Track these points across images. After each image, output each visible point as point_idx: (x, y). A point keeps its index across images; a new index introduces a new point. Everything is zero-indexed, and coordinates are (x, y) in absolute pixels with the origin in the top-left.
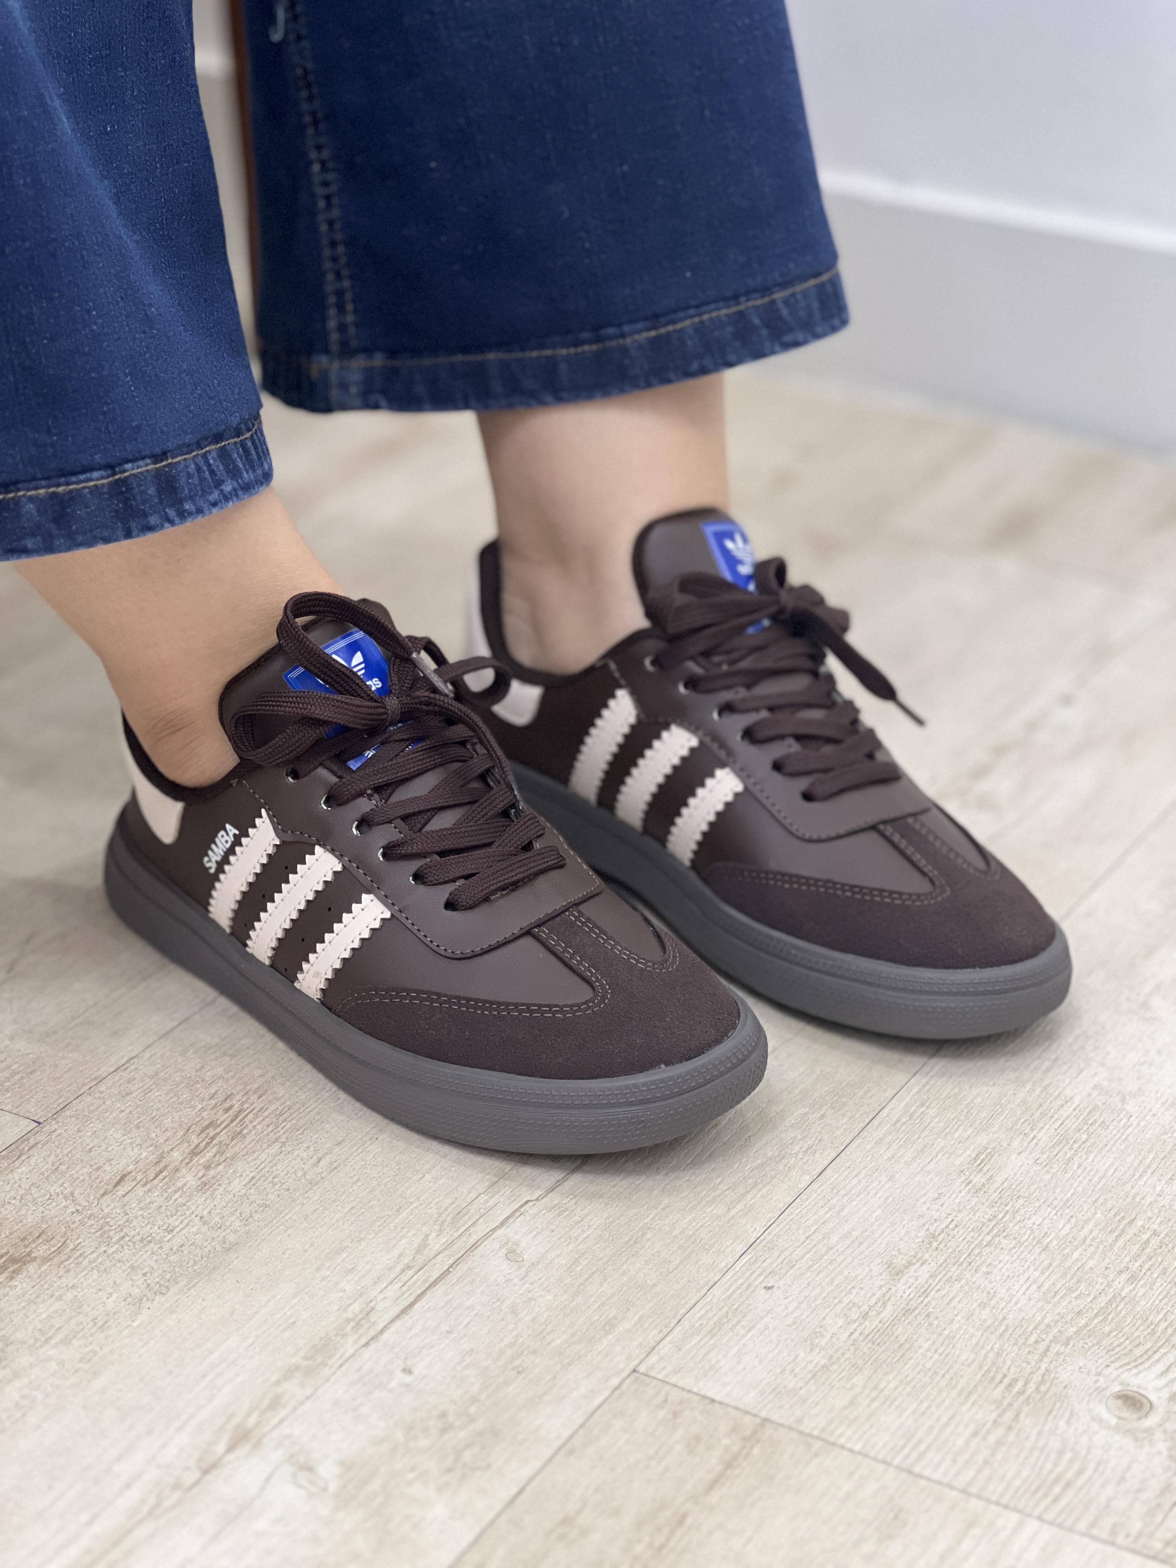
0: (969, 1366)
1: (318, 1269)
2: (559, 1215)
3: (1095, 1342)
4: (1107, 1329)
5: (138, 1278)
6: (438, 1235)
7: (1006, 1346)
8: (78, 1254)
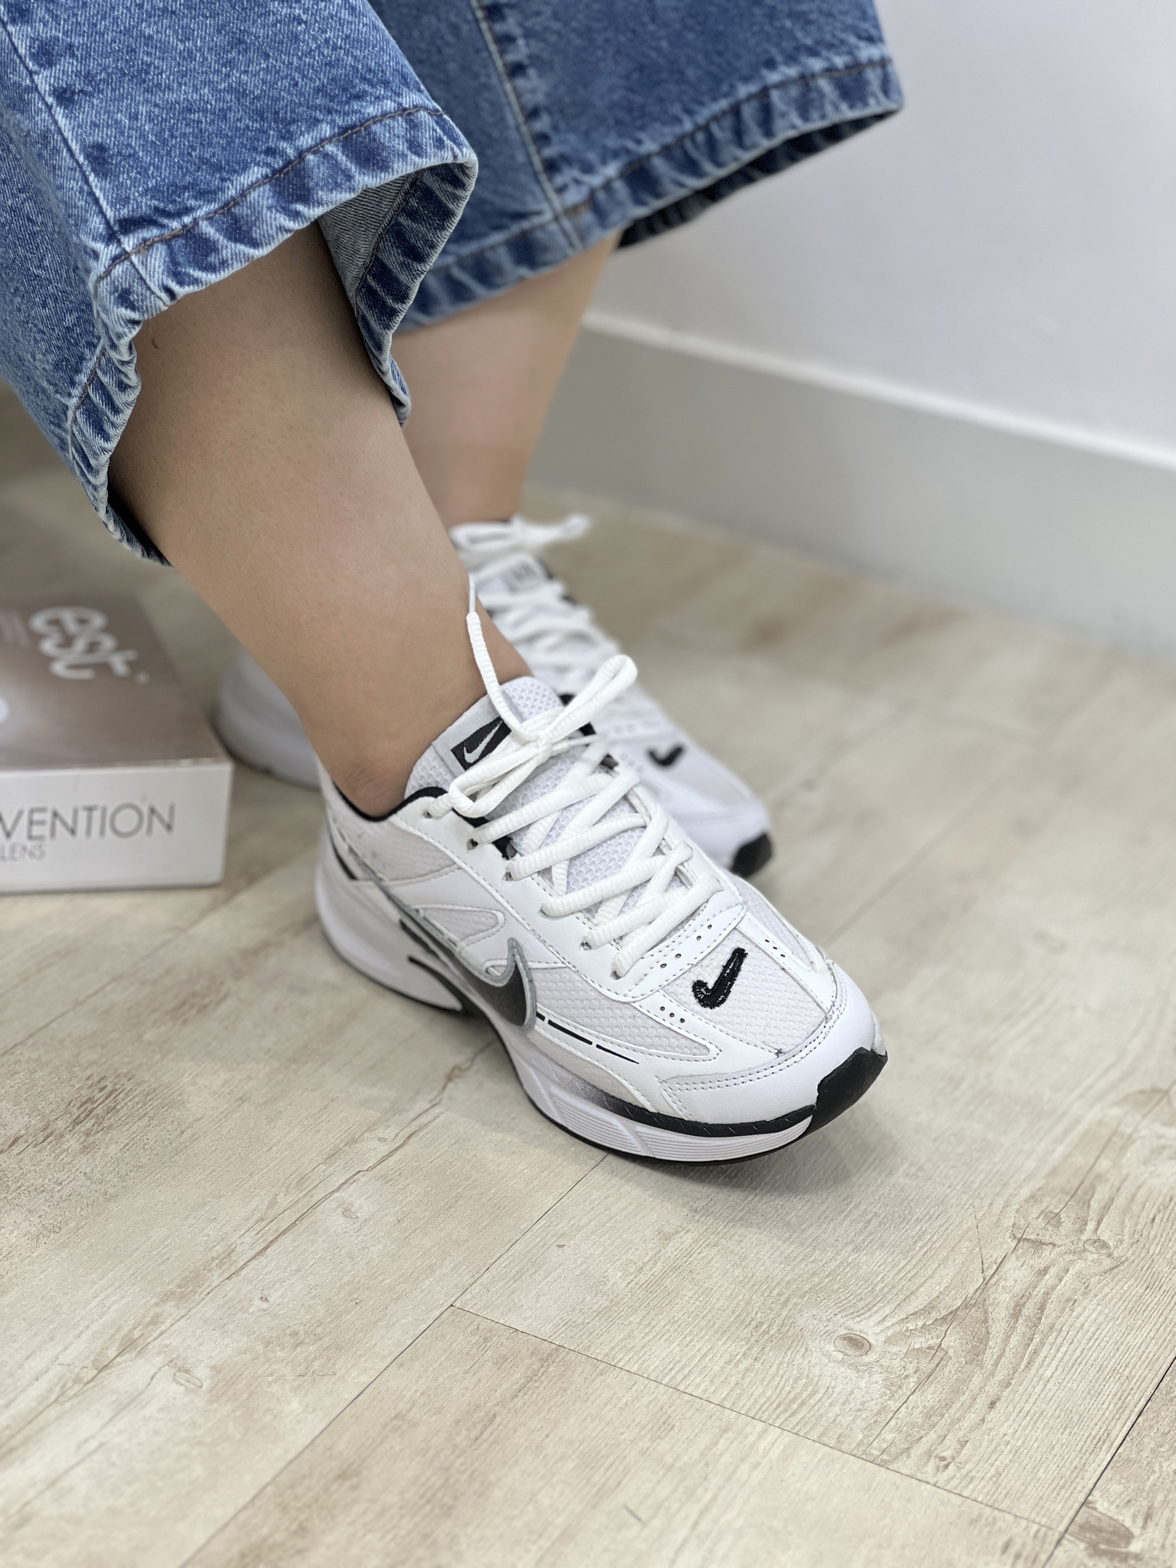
0: (724, 1311)
1: (186, 1218)
2: (386, 1183)
3: (826, 1296)
4: (836, 1286)
5: (35, 1219)
6: (285, 1195)
7: (754, 1297)
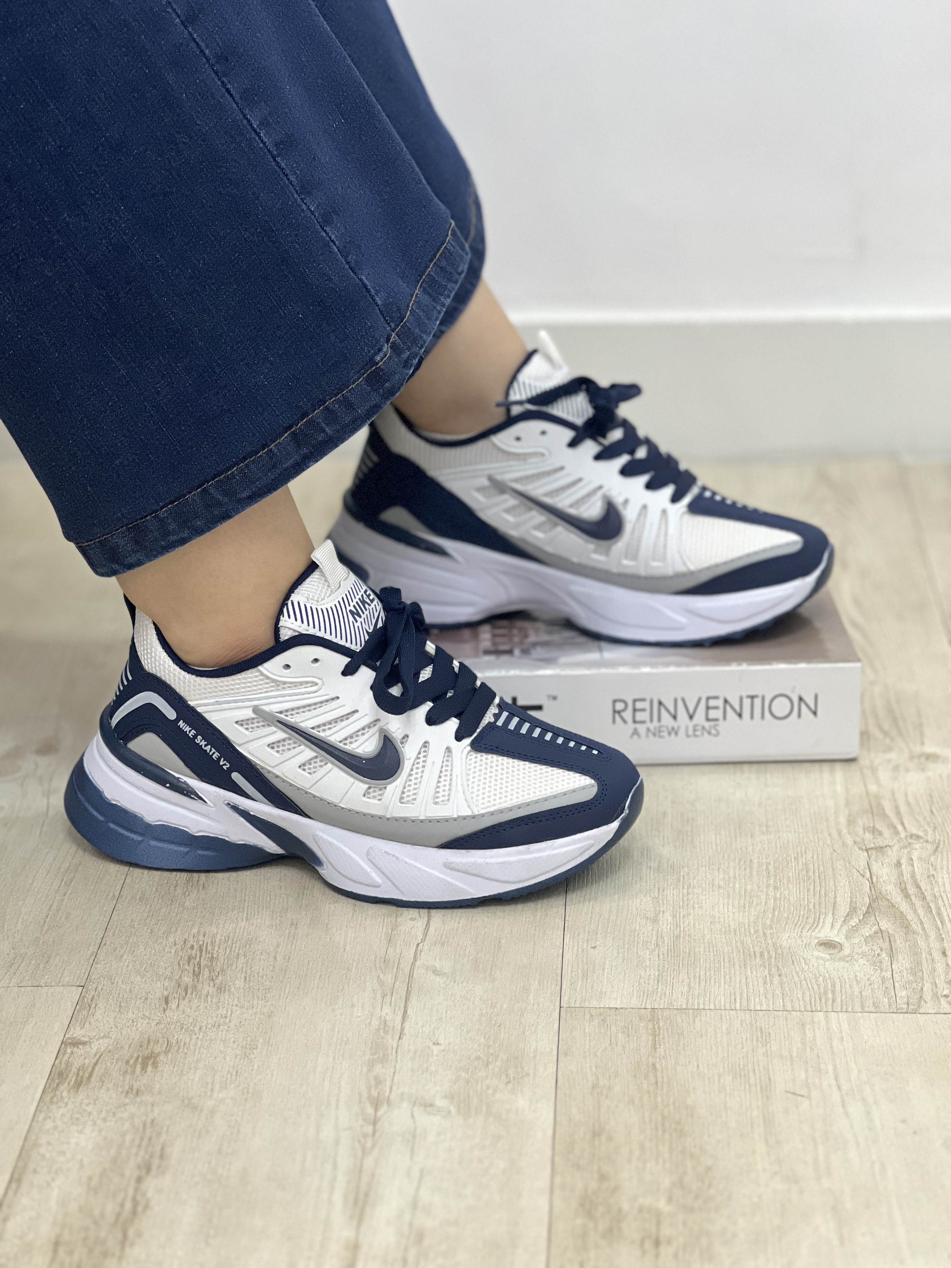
1: (333, 1010)
2: (443, 946)
5: (232, 1045)
6: (384, 975)
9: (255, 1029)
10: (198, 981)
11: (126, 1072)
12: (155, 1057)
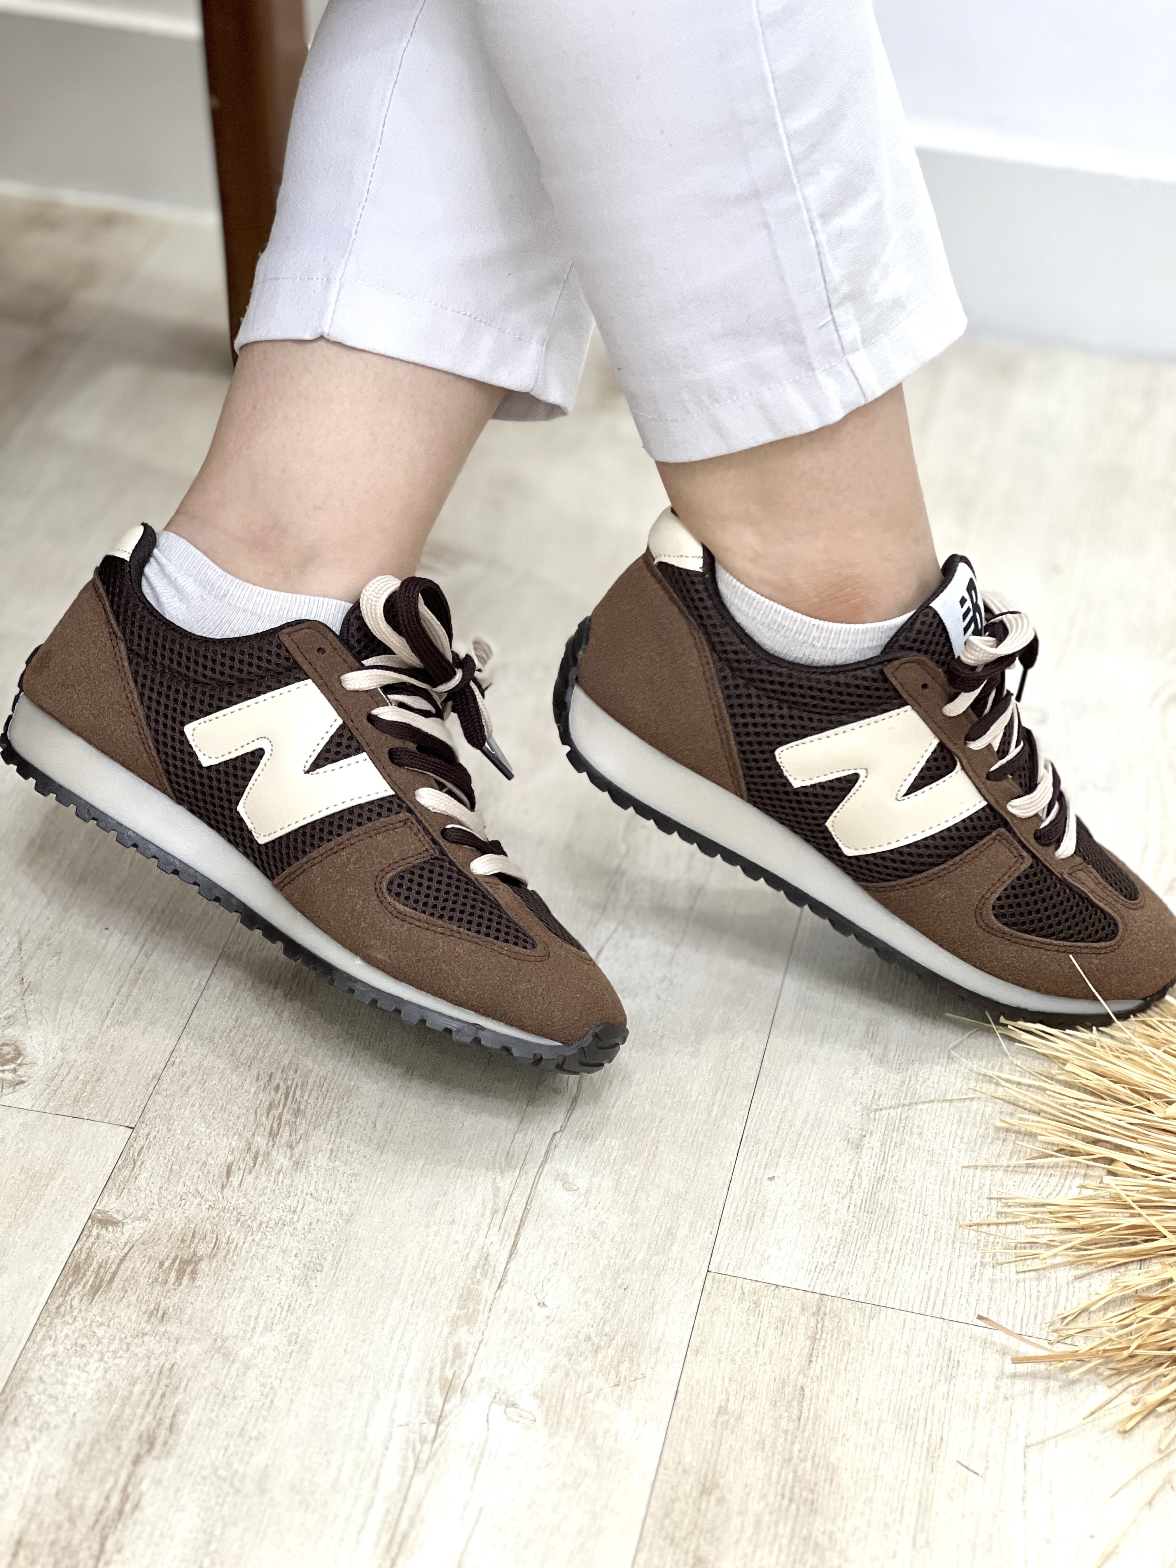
8: (233, 1246)
9: (326, 1238)
10: (273, 1146)
11: (157, 1279)
12: (195, 1262)
